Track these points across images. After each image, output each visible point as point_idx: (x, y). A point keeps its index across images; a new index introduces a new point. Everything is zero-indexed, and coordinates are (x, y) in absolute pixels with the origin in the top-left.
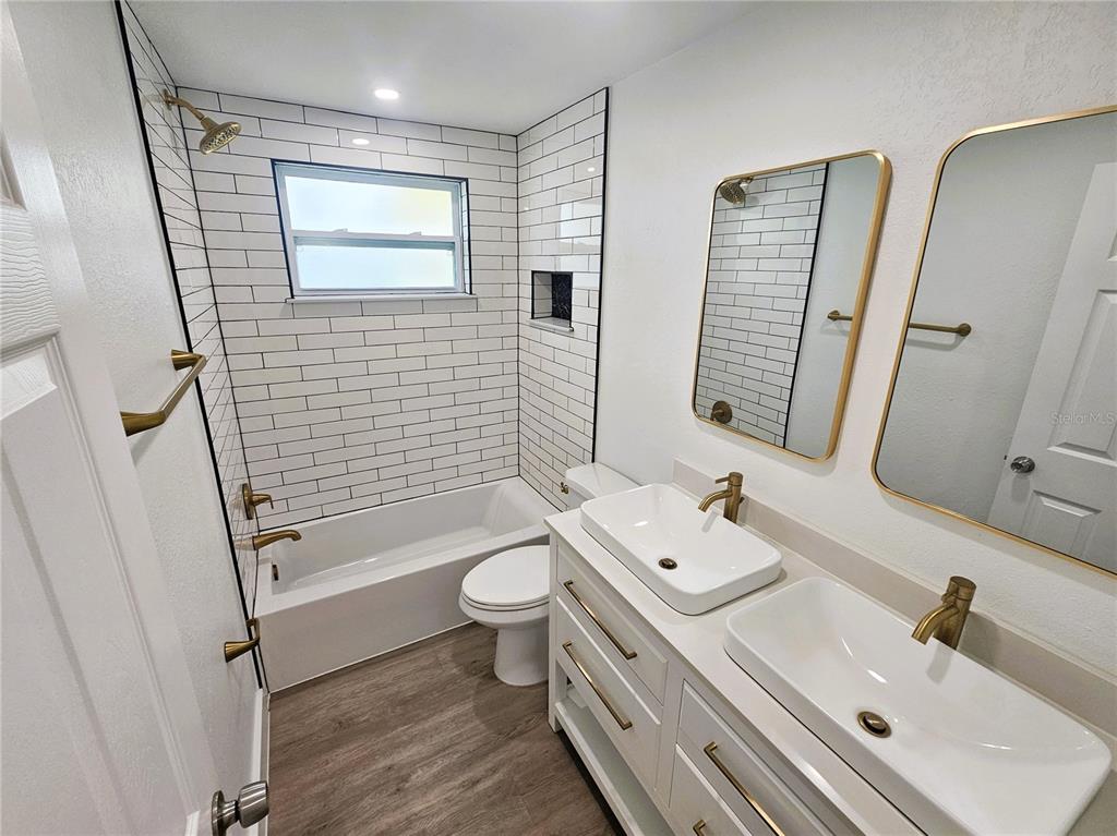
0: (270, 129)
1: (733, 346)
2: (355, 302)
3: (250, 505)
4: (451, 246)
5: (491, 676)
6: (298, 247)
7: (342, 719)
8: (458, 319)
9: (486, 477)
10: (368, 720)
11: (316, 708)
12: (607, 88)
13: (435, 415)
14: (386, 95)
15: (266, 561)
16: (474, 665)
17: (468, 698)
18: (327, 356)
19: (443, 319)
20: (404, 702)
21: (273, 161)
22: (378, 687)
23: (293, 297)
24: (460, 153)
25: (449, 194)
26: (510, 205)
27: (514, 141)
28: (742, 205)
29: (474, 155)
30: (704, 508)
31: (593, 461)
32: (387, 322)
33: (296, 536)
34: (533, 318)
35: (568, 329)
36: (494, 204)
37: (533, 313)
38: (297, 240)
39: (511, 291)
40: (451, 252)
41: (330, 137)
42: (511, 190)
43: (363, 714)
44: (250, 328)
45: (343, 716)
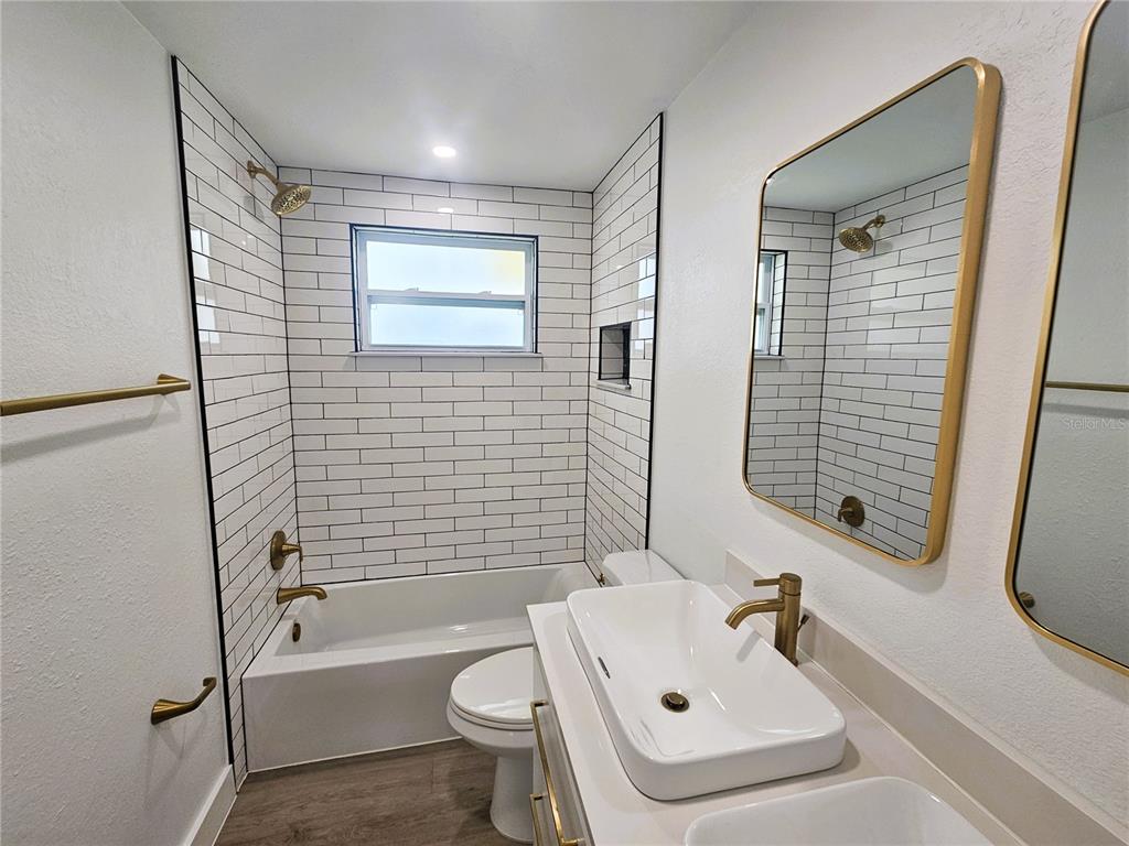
0: (351, 197)
1: (864, 424)
2: (416, 357)
3: (278, 555)
4: (521, 304)
5: (484, 815)
6: (373, 306)
7: (301, 827)
8: (520, 378)
9: (546, 557)
10: (324, 837)
11: (281, 804)
12: (661, 114)
13: (490, 480)
14: (444, 153)
15: (290, 617)
16: (471, 793)
17: (446, 838)
18: (384, 410)
19: (506, 378)
20: (373, 824)
21: (352, 225)
22: (355, 795)
23: (356, 351)
24: (531, 211)
25: (522, 254)
26: (584, 262)
27: (588, 197)
28: (871, 252)
29: (546, 213)
30: (734, 621)
31: (647, 547)
32: (446, 378)
33: (321, 596)
34: (600, 379)
35: (623, 387)
36: (566, 260)
37: (600, 373)
38: (370, 299)
39: (583, 350)
40: (521, 312)
41: (405, 202)
42: (585, 247)
43: (323, 828)
44: (315, 379)
45: (302, 822)
